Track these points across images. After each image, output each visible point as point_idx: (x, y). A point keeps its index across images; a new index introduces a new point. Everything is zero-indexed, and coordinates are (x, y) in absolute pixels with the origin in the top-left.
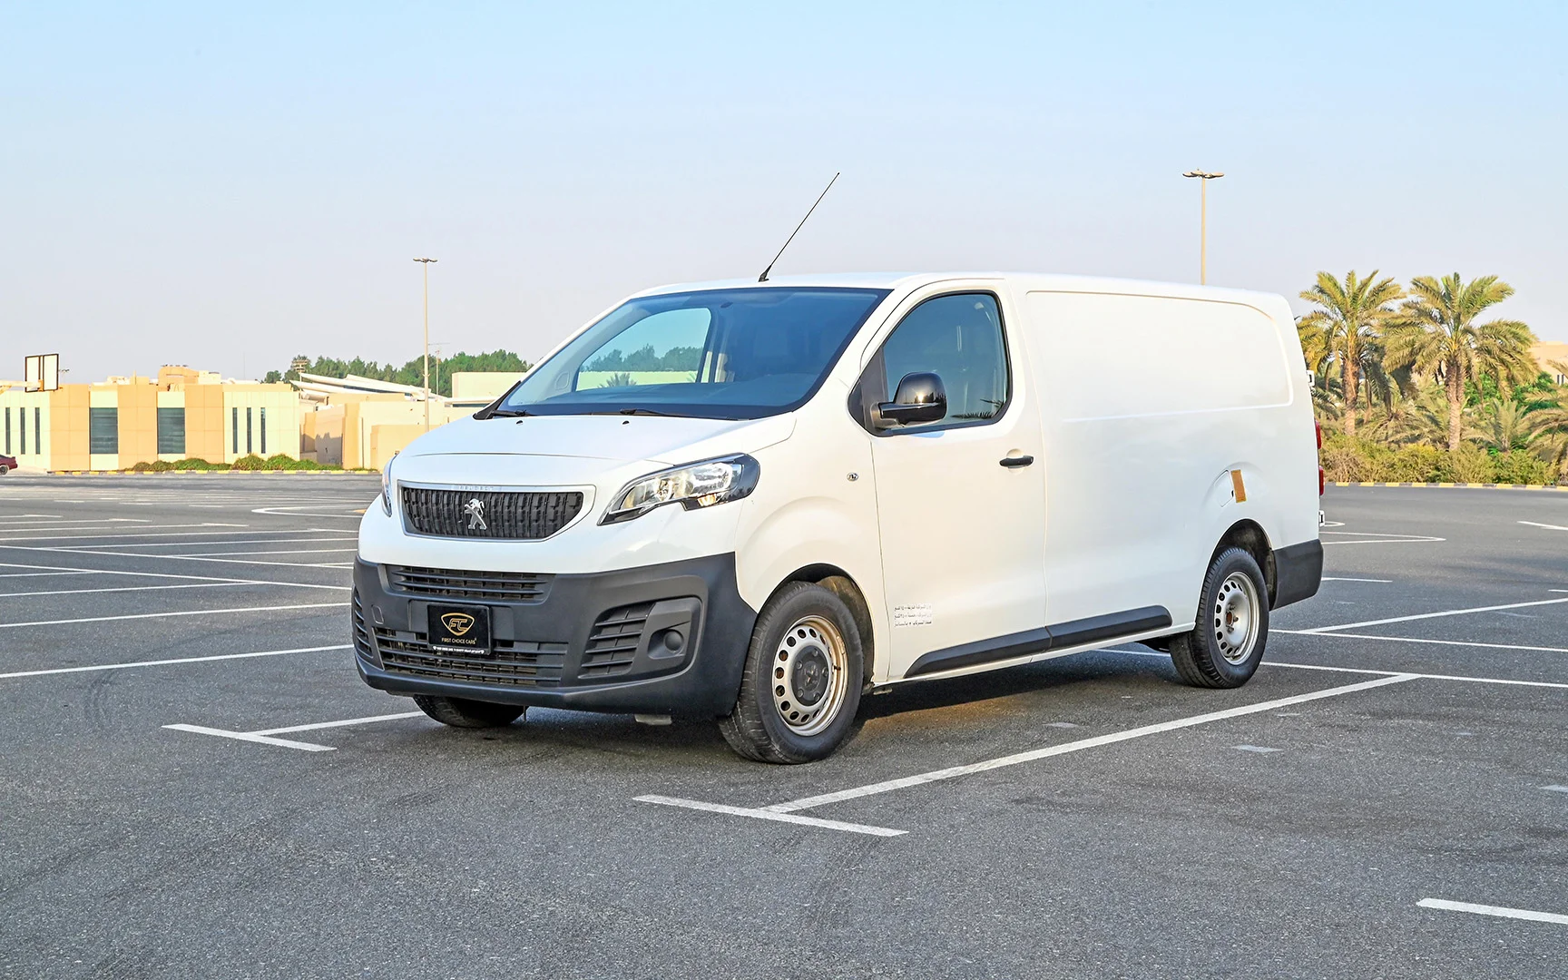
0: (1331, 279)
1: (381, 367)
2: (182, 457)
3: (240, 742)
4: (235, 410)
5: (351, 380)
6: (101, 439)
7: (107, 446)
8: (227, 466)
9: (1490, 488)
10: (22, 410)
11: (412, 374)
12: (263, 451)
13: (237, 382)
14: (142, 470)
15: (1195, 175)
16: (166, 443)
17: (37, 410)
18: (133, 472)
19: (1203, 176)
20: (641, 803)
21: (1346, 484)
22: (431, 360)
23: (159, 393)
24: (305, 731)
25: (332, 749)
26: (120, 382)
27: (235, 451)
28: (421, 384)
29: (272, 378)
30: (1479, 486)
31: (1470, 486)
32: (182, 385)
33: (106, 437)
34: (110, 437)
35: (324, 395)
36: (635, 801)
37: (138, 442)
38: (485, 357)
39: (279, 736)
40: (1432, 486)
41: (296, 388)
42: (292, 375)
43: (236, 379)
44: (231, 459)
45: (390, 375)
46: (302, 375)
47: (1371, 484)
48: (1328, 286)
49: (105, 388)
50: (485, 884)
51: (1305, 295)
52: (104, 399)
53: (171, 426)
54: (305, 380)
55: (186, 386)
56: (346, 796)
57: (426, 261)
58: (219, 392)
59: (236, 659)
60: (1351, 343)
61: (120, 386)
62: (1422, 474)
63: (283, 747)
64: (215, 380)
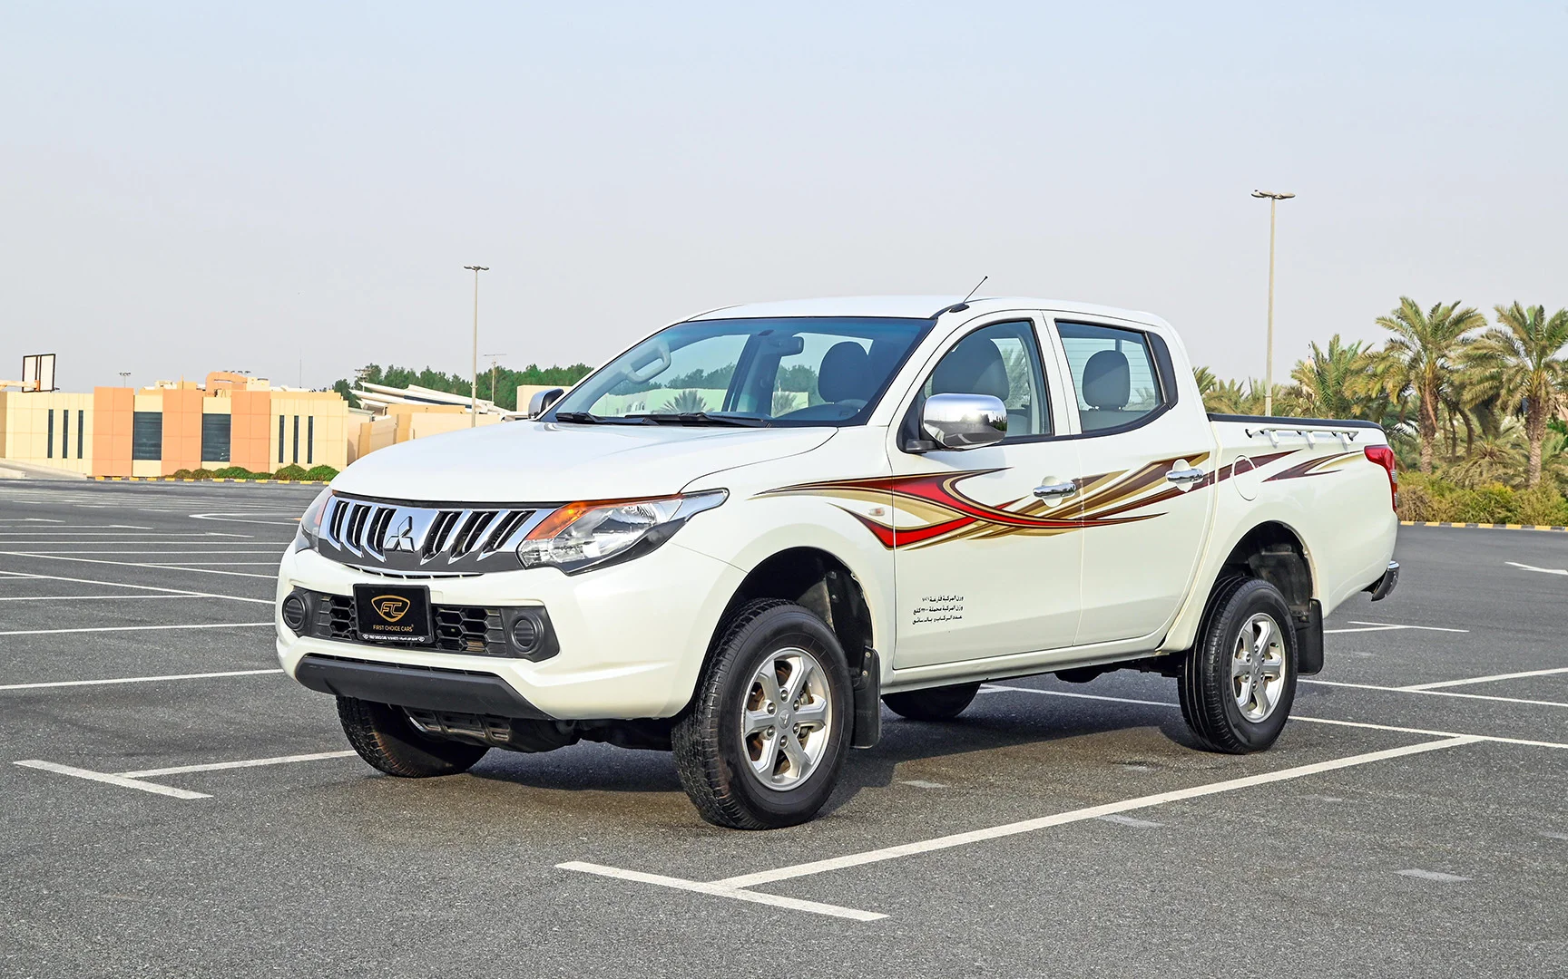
0: (1413, 305)
1: (449, 378)
2: (225, 465)
4: (282, 418)
5: (413, 390)
6: (145, 445)
7: (150, 452)
8: (267, 476)
9: (1558, 531)
10: (66, 412)
12: (310, 461)
13: (289, 390)
14: (182, 478)
15: (1264, 196)
16: (210, 450)
17: (81, 412)
18: (173, 479)
19: (1274, 197)
21: (1412, 523)
22: (501, 374)
23: (205, 399)
26: (167, 387)
27: (281, 460)
28: (487, 397)
30: (1547, 528)
31: (1538, 528)
32: (229, 392)
33: (151, 442)
34: (153, 442)
35: (383, 405)
37: (182, 447)
38: (557, 372)
40: (1499, 527)
43: (290, 386)
44: (272, 467)
46: (364, 384)
47: (1436, 524)
48: (1408, 311)
49: (150, 392)
51: (1383, 321)
52: (149, 403)
53: (216, 433)
54: (367, 390)
55: (232, 392)
57: (477, 269)
58: (266, 398)
60: (1429, 375)
61: (165, 390)
62: (1492, 516)
64: (263, 387)
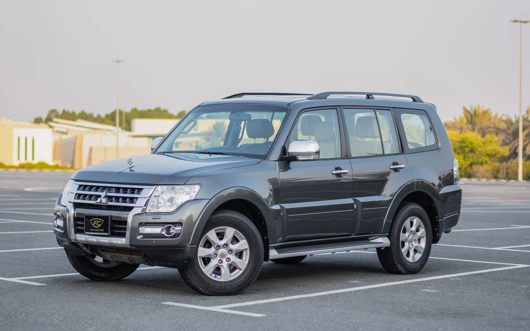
1: (95, 115)
3: (7, 281)
4: (19, 138)
5: (80, 122)
11: (111, 119)
12: (33, 159)
15: (517, 21)
19: (521, 22)
20: (164, 304)
22: (121, 113)
24: (34, 279)
25: (45, 285)
27: (19, 158)
28: (115, 125)
29: (38, 121)
35: (66, 130)
36: (162, 304)
38: (149, 111)
39: (24, 280)
41: (51, 127)
42: (49, 119)
44: (16, 163)
45: (99, 120)
46: (54, 119)
50: (95, 327)
54: (56, 122)
56: (48, 300)
57: (118, 62)
59: (9, 252)
63: (25, 284)
64: (9, 122)
